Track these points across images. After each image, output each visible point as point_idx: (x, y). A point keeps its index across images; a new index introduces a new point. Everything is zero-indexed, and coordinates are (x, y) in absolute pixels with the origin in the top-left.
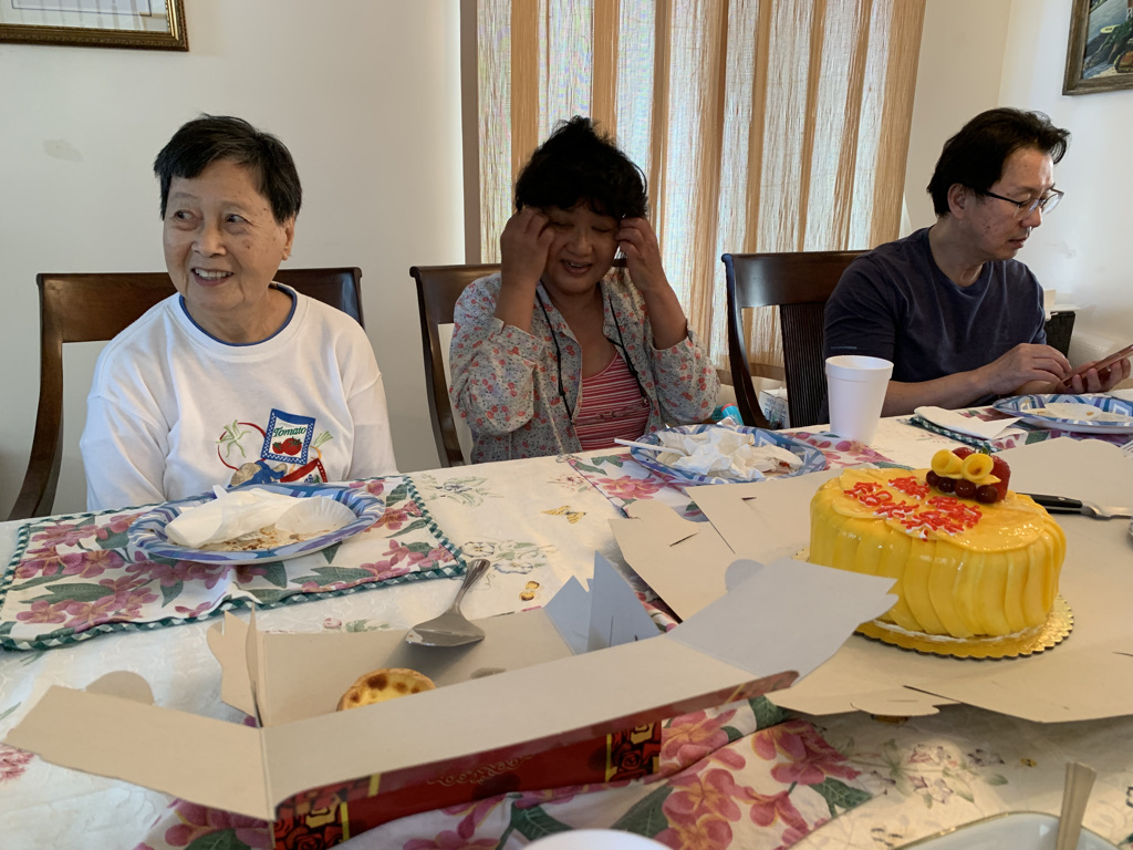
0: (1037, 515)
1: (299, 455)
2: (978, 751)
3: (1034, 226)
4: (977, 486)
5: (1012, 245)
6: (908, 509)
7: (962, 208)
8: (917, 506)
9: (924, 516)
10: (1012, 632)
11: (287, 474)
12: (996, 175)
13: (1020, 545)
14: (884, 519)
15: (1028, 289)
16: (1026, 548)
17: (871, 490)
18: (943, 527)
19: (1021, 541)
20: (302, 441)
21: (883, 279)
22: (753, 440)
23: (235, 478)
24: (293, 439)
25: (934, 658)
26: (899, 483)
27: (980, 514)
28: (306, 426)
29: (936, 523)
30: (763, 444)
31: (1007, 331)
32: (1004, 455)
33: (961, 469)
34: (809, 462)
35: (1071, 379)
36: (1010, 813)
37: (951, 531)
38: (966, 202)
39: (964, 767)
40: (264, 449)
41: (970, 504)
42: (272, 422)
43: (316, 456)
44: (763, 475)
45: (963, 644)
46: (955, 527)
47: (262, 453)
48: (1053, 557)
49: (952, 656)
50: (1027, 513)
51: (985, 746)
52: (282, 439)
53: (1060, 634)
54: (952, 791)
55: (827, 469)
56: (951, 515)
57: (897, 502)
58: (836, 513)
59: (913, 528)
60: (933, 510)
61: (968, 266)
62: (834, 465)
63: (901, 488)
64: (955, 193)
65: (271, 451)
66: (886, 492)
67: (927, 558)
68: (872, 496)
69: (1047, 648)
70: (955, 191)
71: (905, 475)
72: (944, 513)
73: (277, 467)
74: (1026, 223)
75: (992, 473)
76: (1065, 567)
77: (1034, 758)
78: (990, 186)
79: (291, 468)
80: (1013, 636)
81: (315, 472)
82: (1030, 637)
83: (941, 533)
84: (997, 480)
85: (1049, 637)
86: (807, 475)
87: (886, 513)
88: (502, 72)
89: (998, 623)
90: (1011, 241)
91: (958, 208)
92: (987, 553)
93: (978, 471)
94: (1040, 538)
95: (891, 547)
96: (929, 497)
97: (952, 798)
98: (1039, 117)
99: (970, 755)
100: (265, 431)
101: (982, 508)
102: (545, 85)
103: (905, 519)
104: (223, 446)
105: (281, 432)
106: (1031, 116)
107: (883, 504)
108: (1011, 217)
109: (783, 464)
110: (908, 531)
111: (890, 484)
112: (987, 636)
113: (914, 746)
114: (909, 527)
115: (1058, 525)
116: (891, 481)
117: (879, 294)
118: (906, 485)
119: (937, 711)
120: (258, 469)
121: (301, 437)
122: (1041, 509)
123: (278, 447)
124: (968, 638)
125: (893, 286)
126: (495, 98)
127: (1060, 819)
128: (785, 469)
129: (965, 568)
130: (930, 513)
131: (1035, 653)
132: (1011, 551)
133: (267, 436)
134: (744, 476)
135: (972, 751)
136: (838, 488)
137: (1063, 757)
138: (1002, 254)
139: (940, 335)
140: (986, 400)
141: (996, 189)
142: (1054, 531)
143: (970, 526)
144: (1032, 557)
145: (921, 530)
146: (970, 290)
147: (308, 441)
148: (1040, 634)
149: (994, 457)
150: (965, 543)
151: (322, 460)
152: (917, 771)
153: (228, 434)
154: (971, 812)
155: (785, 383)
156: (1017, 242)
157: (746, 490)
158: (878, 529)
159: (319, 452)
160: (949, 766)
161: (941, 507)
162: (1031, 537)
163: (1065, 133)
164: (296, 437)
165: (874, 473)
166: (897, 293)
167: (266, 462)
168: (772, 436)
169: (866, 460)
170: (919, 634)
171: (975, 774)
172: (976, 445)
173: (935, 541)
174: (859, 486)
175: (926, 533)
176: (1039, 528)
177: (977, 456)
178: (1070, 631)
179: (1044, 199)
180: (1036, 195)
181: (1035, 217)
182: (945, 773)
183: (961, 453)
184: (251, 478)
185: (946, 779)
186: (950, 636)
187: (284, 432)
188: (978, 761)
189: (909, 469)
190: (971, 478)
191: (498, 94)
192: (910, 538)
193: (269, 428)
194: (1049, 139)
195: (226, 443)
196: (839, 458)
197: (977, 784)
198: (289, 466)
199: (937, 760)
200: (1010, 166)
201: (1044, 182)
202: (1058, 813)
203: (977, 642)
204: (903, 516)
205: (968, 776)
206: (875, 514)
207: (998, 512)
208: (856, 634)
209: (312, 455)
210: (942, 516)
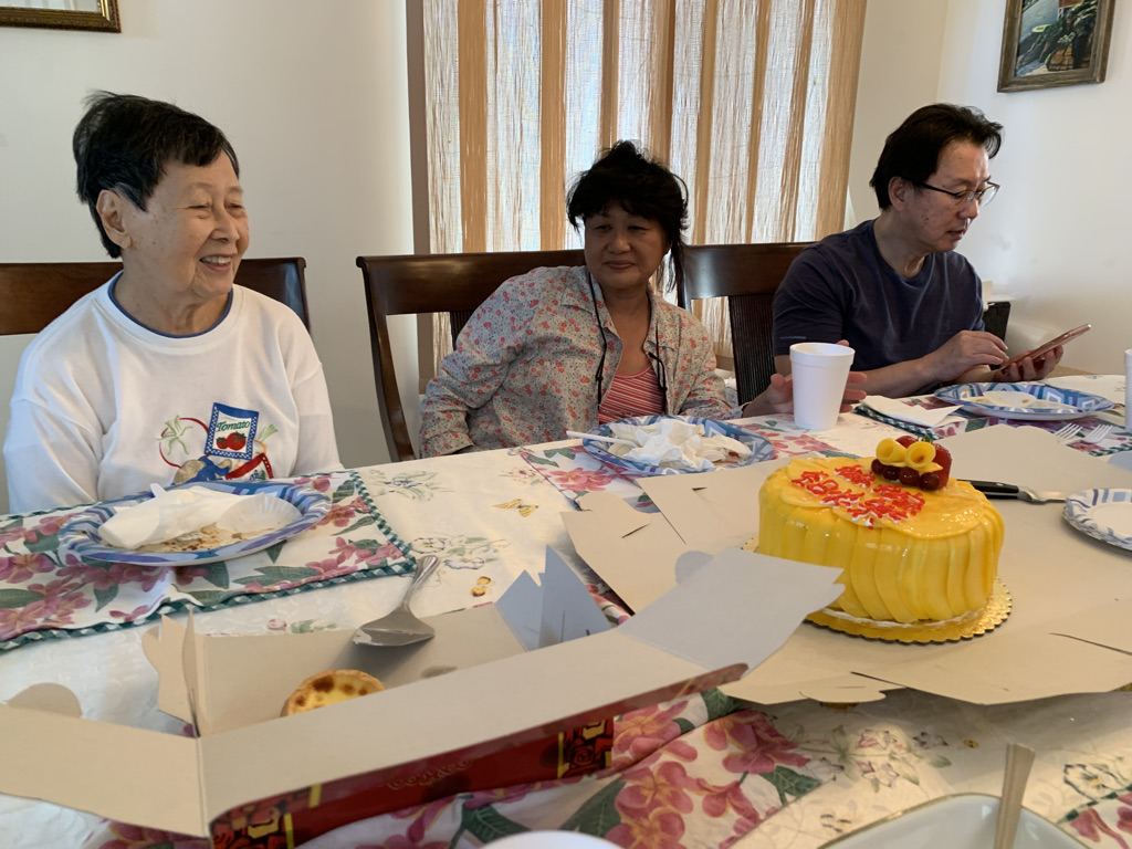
0: (977, 501)
1: (244, 450)
2: (923, 734)
3: (972, 218)
4: (920, 474)
5: (950, 236)
6: (854, 498)
7: (902, 201)
8: (863, 494)
9: (869, 504)
10: (954, 616)
11: (233, 469)
12: (932, 168)
13: (961, 531)
14: (830, 507)
15: (968, 281)
16: (966, 534)
17: (817, 479)
18: (887, 515)
19: (962, 527)
20: (247, 435)
21: (831, 270)
22: (703, 431)
23: (178, 476)
24: (236, 434)
25: (878, 644)
26: (844, 472)
27: (923, 501)
28: (250, 420)
29: (881, 511)
30: (713, 434)
31: (948, 321)
32: (945, 443)
33: (904, 458)
34: (758, 451)
35: (1008, 368)
36: (954, 796)
37: (895, 518)
38: (906, 194)
39: (909, 750)
40: (207, 445)
41: (913, 491)
42: (214, 417)
43: (261, 450)
44: (712, 466)
45: (908, 629)
46: (899, 514)
47: (206, 449)
48: (992, 542)
49: (897, 641)
50: (967, 500)
51: (928, 729)
52: (225, 434)
53: (999, 617)
54: (898, 775)
55: (775, 458)
56: (895, 503)
57: (844, 491)
58: (785, 503)
59: (859, 516)
60: (878, 498)
61: (911, 257)
62: (782, 455)
63: (846, 476)
64: (894, 187)
65: (215, 446)
66: (832, 481)
67: (872, 545)
68: (819, 485)
69: (988, 631)
70: (895, 184)
71: (850, 464)
72: (888, 501)
73: (222, 464)
74: (964, 214)
75: (934, 461)
76: (1004, 550)
77: (976, 739)
78: (927, 177)
79: (236, 464)
80: (956, 619)
81: (261, 467)
82: (971, 621)
83: (886, 520)
84: (939, 467)
85: (989, 620)
86: (756, 465)
87: (832, 502)
88: (450, 60)
89: (941, 608)
90: (950, 232)
91: (899, 201)
92: (931, 540)
93: (920, 459)
94: (981, 524)
95: (838, 535)
96: (874, 485)
97: (899, 782)
98: (973, 112)
99: (915, 738)
100: (208, 426)
101: (926, 496)
102: (493, 74)
103: (851, 507)
104: (165, 443)
105: (224, 426)
106: (966, 111)
107: (829, 493)
108: (948, 208)
109: (733, 454)
110: (854, 519)
111: (836, 473)
112: (930, 620)
113: (861, 731)
114: (855, 515)
115: (997, 511)
116: (837, 470)
117: (827, 284)
118: (852, 474)
119: (883, 696)
120: (202, 465)
121: (245, 431)
122: (980, 495)
123: (223, 443)
124: (912, 623)
125: (841, 277)
126: (443, 86)
127: (1001, 799)
128: (734, 459)
129: (910, 555)
130: (875, 501)
131: (976, 636)
132: (953, 537)
133: (209, 430)
134: (695, 466)
135: (917, 734)
136: (785, 477)
137: (1003, 738)
138: (942, 245)
139: (885, 326)
140: (930, 389)
141: (933, 181)
142: (993, 517)
143: (913, 513)
144: (973, 542)
145: (866, 518)
146: (913, 281)
147: (252, 435)
148: (980, 617)
149: (936, 445)
150: (909, 530)
151: (268, 455)
152: (864, 756)
153: (169, 430)
154: (916, 795)
155: (734, 373)
156: (955, 234)
157: (697, 480)
158: (825, 518)
159: (264, 446)
160: (896, 750)
161: (886, 495)
162: (972, 523)
163: (999, 127)
164: (240, 431)
165: (820, 462)
166: (844, 284)
167: (210, 458)
168: (722, 426)
169: (814, 449)
170: (866, 620)
171: (920, 757)
172: (918, 433)
173: (880, 529)
174: (806, 475)
175: (872, 521)
176: (977, 514)
177: (920, 445)
178: (1008, 614)
179: (980, 192)
180: (973, 188)
181: (971, 209)
182: (892, 757)
183: (905, 442)
184: (194, 475)
185: (893, 763)
186: (894, 620)
187: (228, 426)
188: (923, 744)
189: (854, 457)
190: (915, 466)
191: (445, 82)
192: (856, 526)
193: (212, 422)
194: (984, 133)
195: (169, 439)
196: (786, 447)
197: (922, 767)
198: (234, 461)
199: (883, 744)
200: (944, 158)
201: (978, 175)
202: (999, 794)
203: (920, 626)
204: (849, 504)
205: (913, 759)
206: (822, 502)
207: (940, 499)
208: (806, 622)
209: (256, 450)
210: (887, 504)
